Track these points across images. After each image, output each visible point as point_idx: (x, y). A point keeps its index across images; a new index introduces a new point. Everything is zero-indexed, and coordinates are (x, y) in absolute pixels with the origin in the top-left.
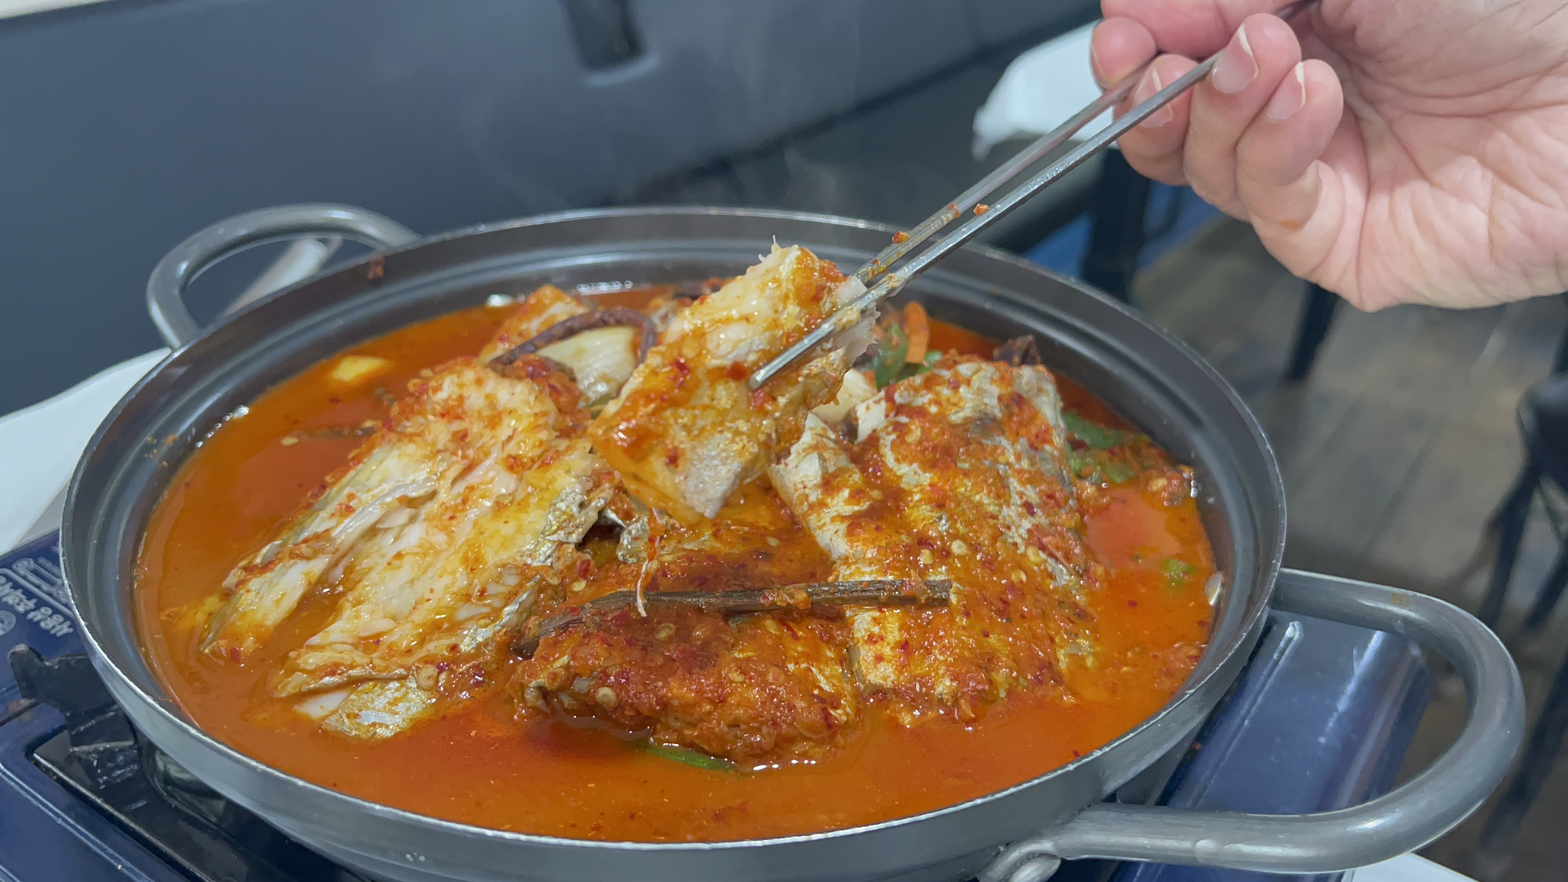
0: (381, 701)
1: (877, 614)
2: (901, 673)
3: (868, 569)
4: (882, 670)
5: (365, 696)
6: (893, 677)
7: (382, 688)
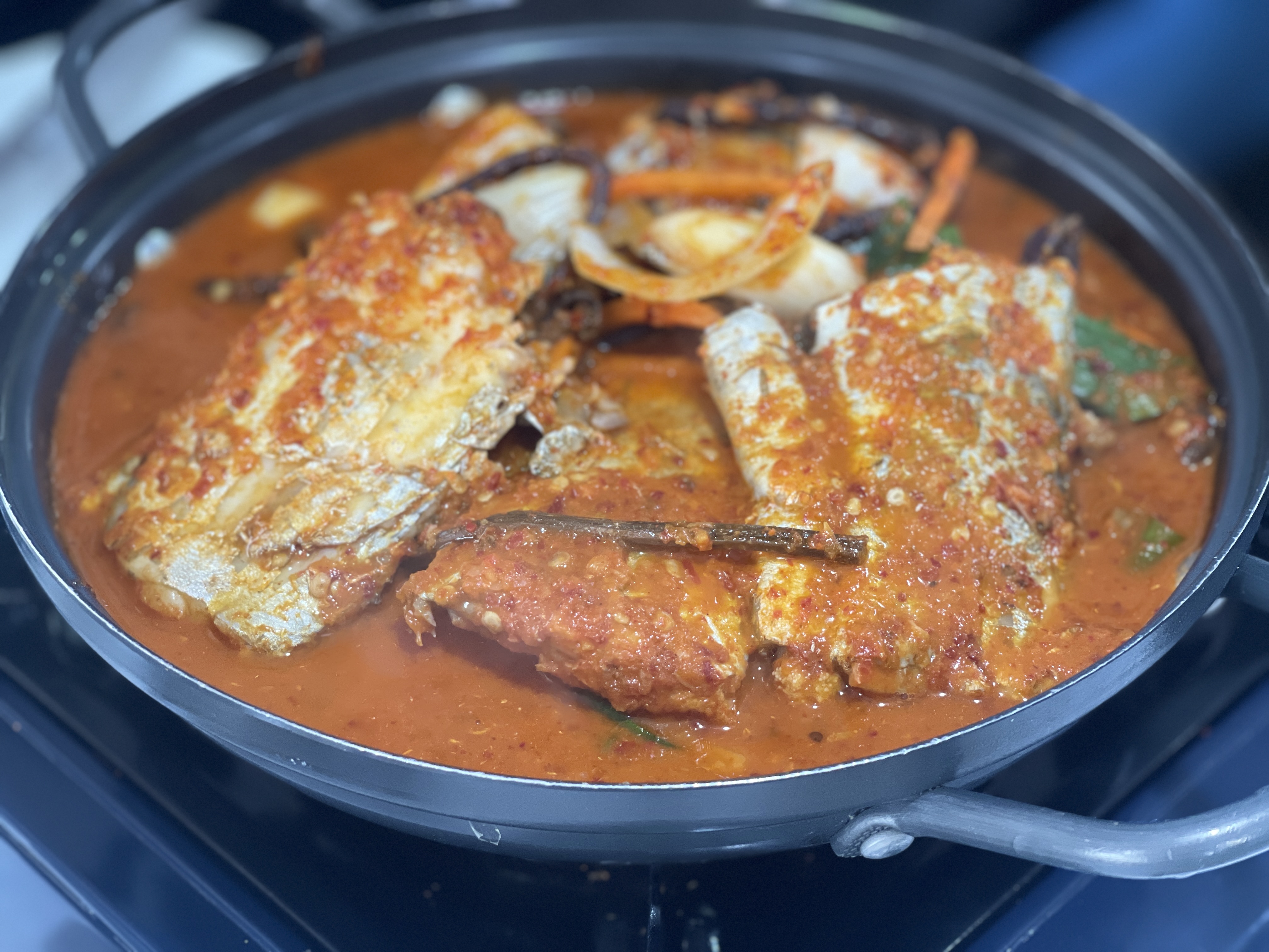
1: (786, 566)
2: (797, 631)
3: (787, 515)
4: (779, 625)
6: (789, 635)
7: (275, 589)
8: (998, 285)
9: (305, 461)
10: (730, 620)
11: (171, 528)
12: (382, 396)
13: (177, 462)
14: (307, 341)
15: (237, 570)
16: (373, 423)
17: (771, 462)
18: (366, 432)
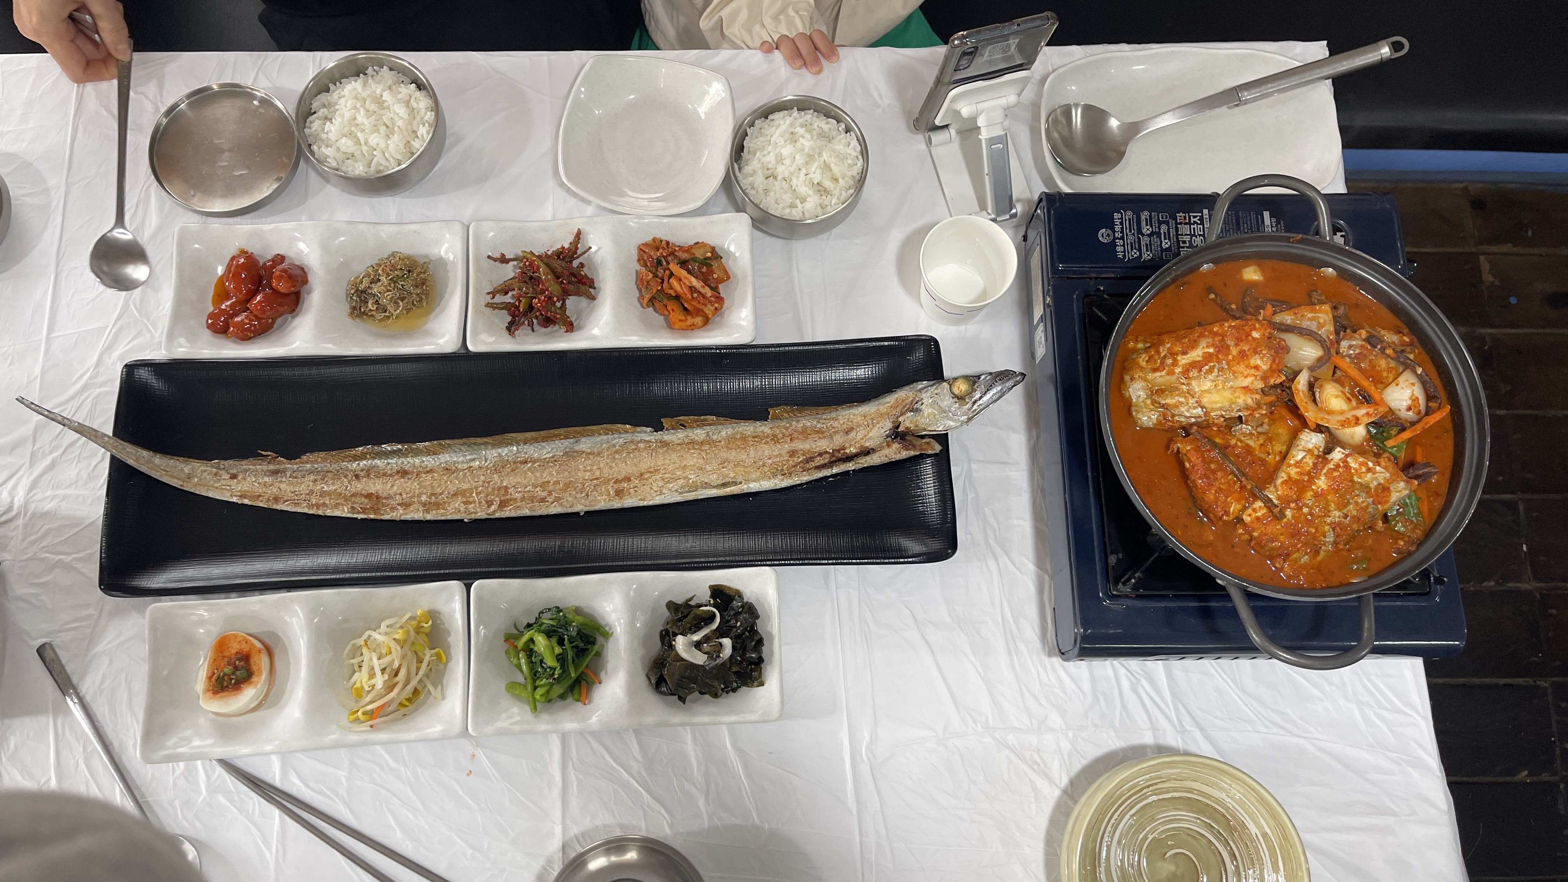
1: (1262, 507)
3: (1275, 495)
8: (1388, 480)
9: (1183, 384)
10: (1239, 507)
11: (1141, 374)
12: (1215, 383)
13: (1156, 357)
14: (1211, 350)
15: (1146, 399)
16: (1206, 388)
17: (1285, 478)
18: (1203, 389)
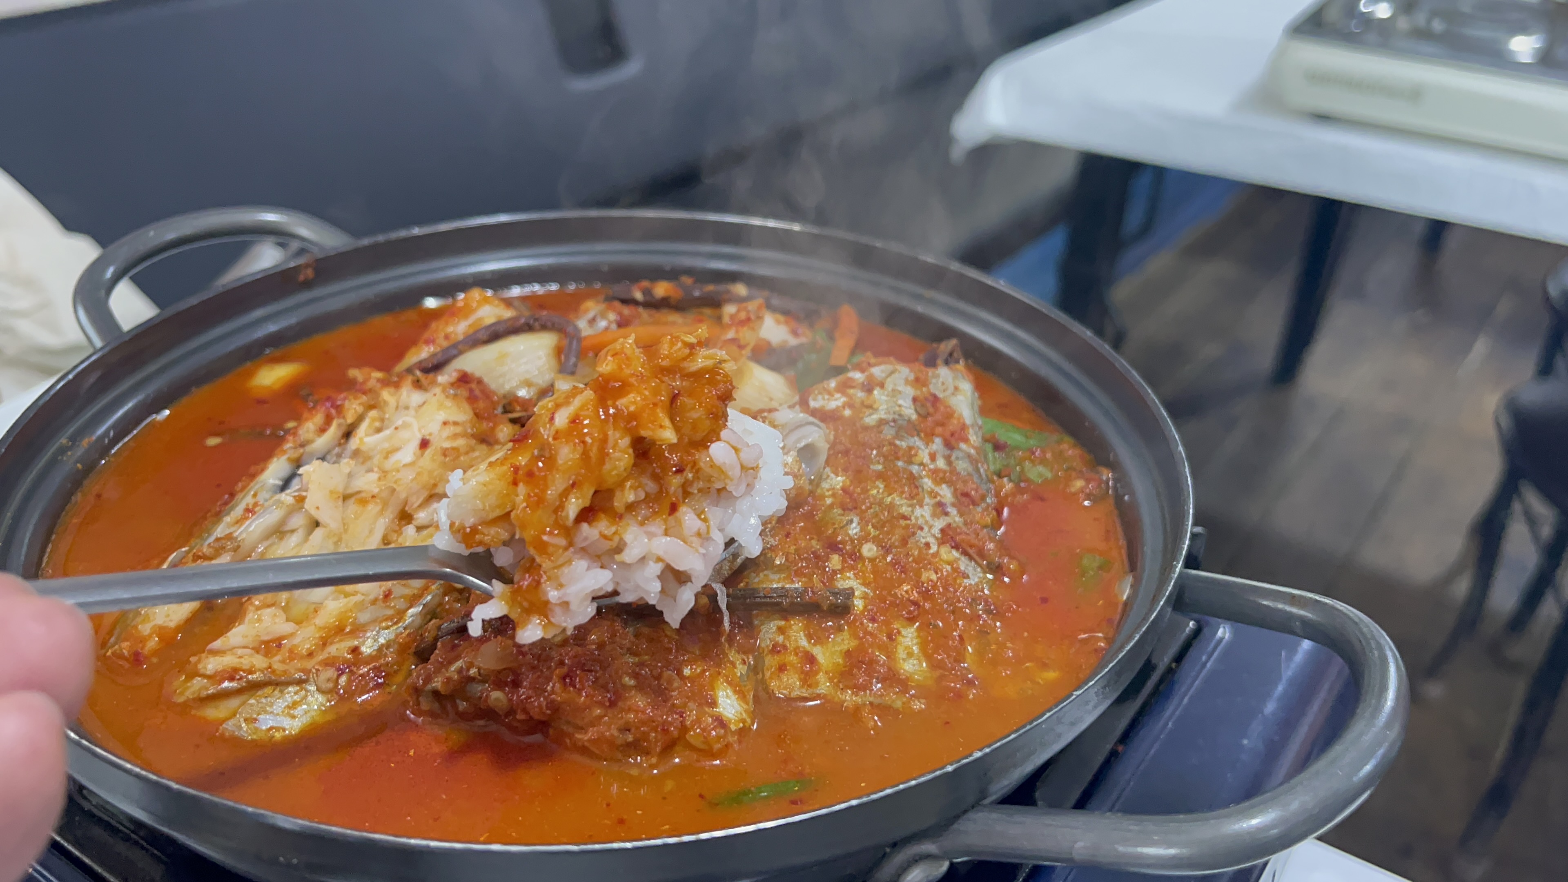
0: (280, 704)
1: (783, 623)
3: (775, 578)
4: (786, 679)
5: (264, 700)
7: (281, 692)
8: (917, 380)
